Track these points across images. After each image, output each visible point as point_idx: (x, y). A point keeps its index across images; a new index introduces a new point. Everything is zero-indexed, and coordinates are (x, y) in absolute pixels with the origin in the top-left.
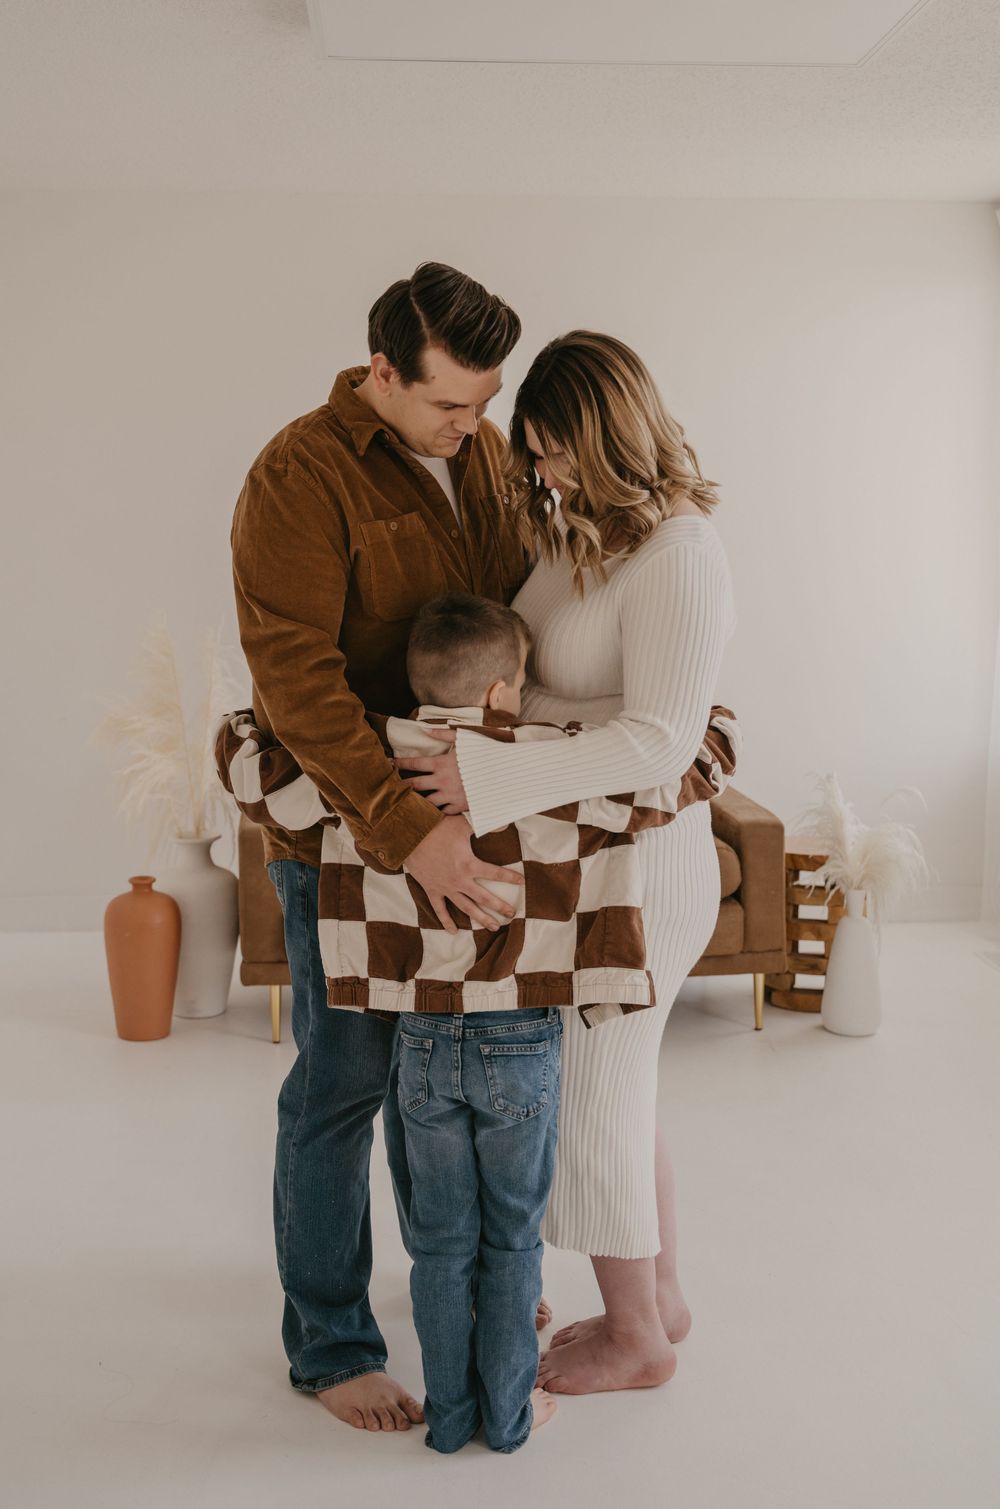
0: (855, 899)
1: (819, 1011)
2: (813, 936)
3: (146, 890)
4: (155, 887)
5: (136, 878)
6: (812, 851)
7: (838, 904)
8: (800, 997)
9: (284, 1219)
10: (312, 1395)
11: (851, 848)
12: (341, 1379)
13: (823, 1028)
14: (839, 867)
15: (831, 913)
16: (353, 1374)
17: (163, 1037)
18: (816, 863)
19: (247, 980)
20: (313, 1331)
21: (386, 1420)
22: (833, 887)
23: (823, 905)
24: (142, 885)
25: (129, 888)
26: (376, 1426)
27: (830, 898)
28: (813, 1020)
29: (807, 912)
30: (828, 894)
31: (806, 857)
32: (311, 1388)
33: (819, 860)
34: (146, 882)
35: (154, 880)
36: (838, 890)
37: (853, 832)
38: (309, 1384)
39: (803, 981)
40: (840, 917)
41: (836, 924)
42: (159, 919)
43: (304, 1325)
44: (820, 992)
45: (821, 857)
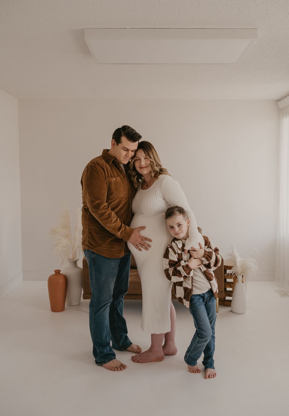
0: (240, 278)
1: (230, 306)
2: (229, 287)
3: (58, 273)
4: (61, 272)
5: (56, 270)
6: (229, 265)
7: (236, 278)
8: (226, 302)
9: (92, 329)
10: (102, 366)
11: (238, 264)
12: (107, 362)
13: (231, 311)
14: (235, 269)
15: (234, 281)
16: (110, 361)
17: (62, 311)
18: (230, 268)
19: (84, 298)
20: (100, 352)
21: (119, 369)
22: (234, 274)
23: (231, 279)
24: (58, 272)
25: (54, 273)
26: (117, 370)
27: (233, 277)
28: (229, 309)
29: (228, 280)
30: (233, 276)
31: (227, 266)
32: (101, 364)
33: (231, 267)
34: (58, 271)
35: (61, 271)
36: (236, 275)
37: (239, 260)
38: (100, 363)
39: (228, 298)
40: (236, 282)
41: (235, 284)
42: (61, 281)
43: (98, 351)
44: (230, 301)
45: (231, 266)
